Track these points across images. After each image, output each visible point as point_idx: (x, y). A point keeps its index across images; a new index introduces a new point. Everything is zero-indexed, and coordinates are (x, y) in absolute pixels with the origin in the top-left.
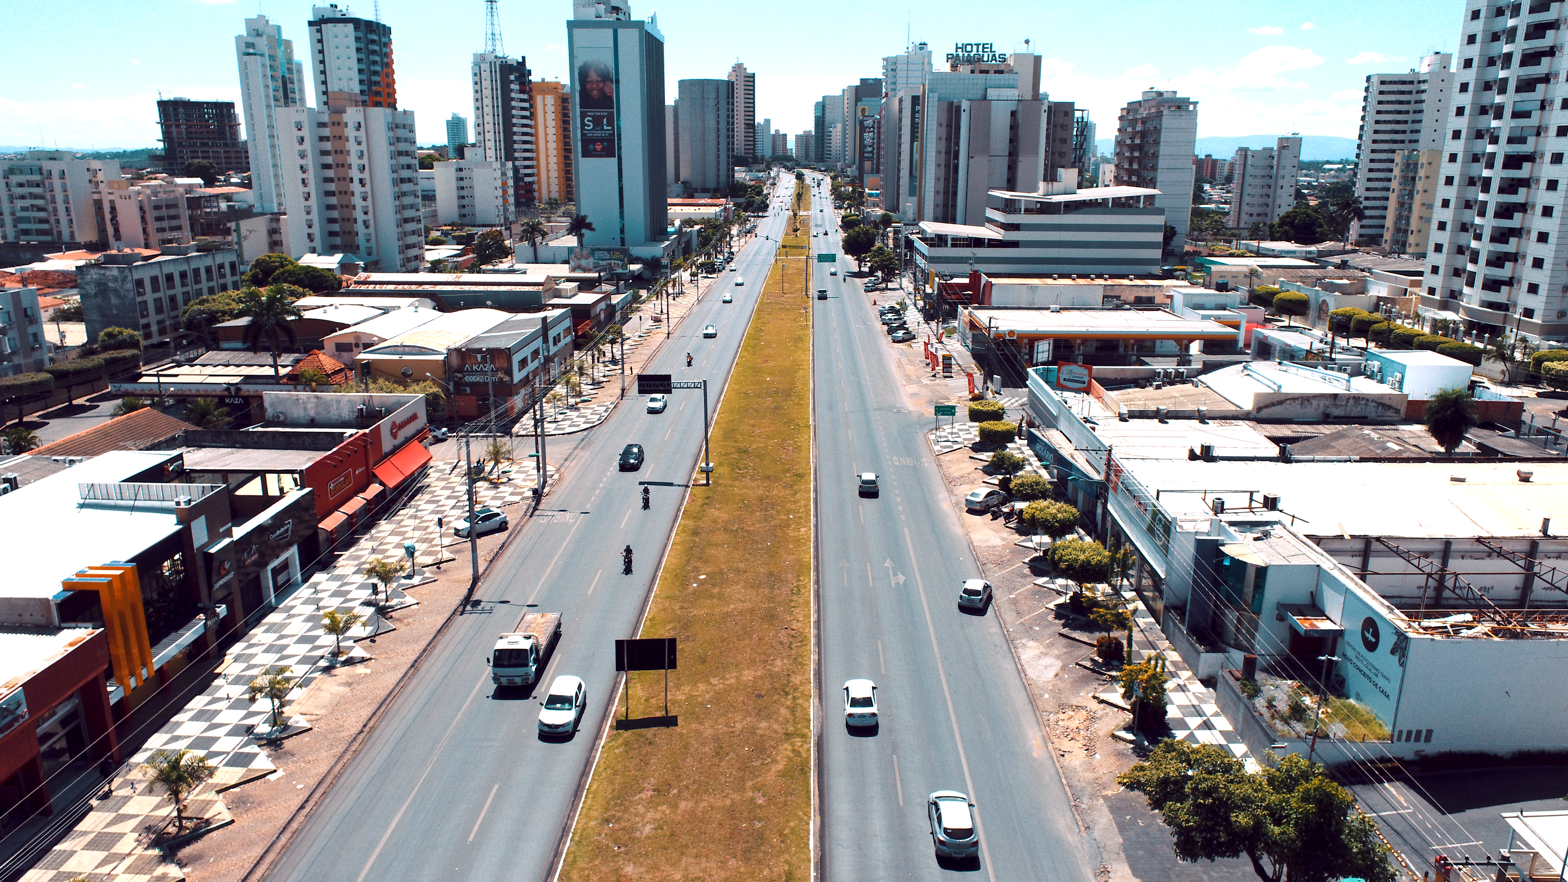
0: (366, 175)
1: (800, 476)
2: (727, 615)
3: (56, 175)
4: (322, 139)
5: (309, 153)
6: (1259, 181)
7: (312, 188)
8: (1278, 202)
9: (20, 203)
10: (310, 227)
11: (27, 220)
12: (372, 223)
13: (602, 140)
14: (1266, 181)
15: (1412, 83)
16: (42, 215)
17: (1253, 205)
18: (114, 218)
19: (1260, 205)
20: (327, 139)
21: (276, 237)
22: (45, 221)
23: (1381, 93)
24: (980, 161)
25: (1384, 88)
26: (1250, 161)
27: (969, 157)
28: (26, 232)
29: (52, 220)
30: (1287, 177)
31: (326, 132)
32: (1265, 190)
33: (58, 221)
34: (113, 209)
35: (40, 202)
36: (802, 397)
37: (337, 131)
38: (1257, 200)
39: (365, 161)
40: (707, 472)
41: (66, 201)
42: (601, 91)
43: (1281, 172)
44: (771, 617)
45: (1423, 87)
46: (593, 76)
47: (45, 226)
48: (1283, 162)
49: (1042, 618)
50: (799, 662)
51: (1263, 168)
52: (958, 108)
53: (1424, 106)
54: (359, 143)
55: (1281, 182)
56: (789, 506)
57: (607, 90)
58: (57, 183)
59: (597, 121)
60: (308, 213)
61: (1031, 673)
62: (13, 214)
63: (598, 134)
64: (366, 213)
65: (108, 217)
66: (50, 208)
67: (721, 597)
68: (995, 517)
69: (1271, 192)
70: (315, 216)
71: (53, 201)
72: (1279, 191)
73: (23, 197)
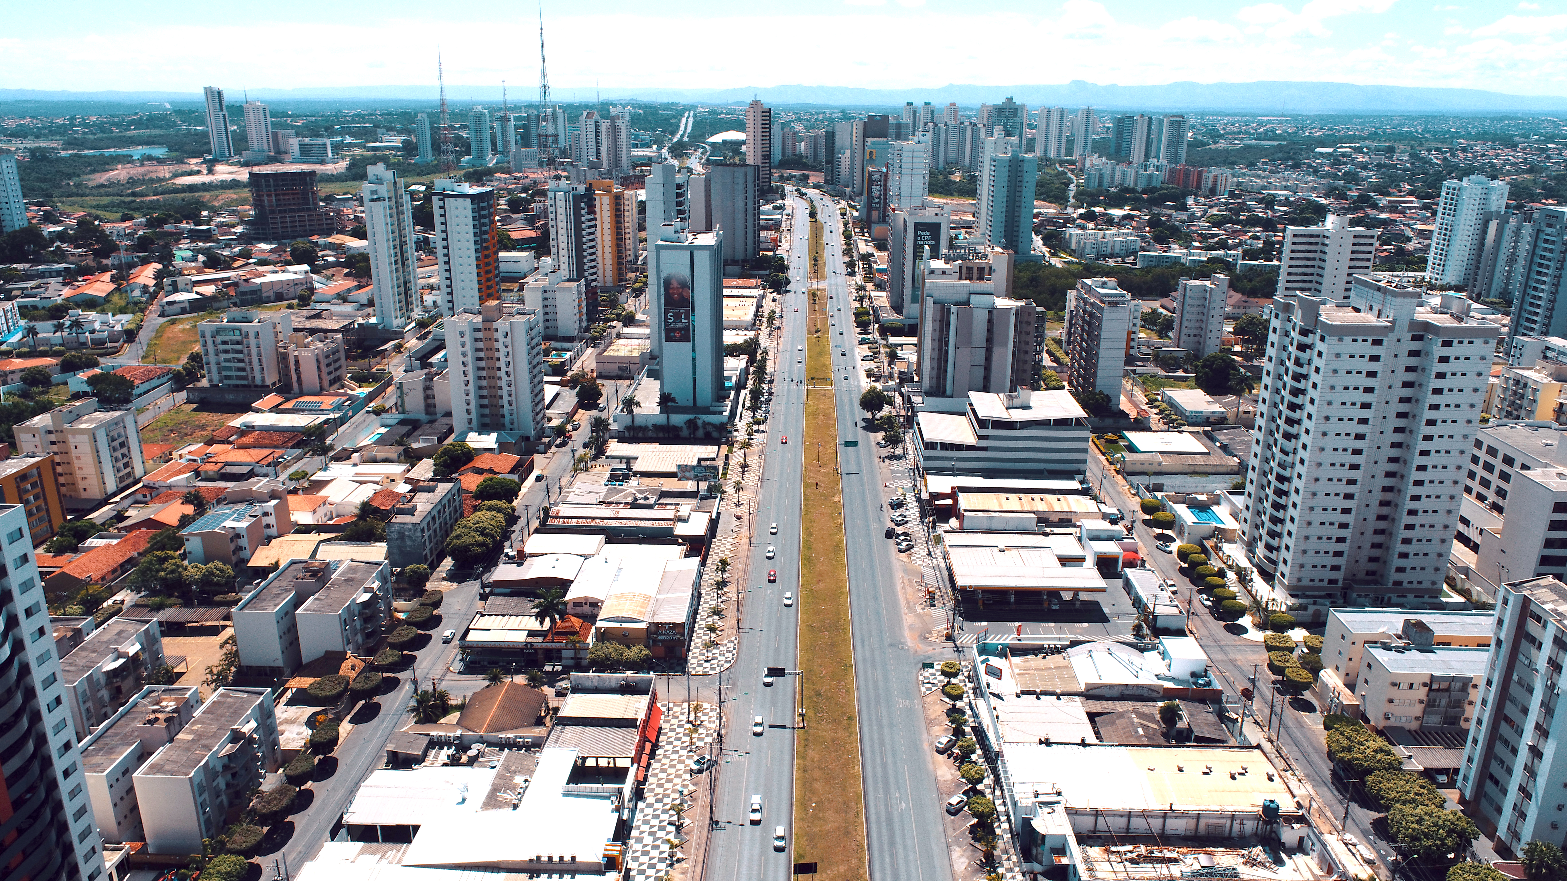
0: (511, 369)
1: (851, 719)
2: (828, 832)
3: (252, 335)
4: (476, 340)
5: (469, 353)
6: (1195, 310)
7: (471, 377)
8: (1210, 327)
9: (223, 356)
10: (468, 404)
11: (229, 369)
12: (514, 402)
13: (680, 330)
14: (1201, 309)
15: (1318, 236)
16: (241, 365)
17: (1190, 328)
18: (297, 369)
19: (1197, 328)
20: (481, 340)
21: (429, 392)
22: (243, 369)
23: (1294, 244)
24: (964, 352)
25: (1296, 240)
26: (1188, 293)
27: (956, 348)
28: (228, 378)
29: (248, 368)
30: (1218, 308)
31: (480, 335)
32: (1200, 317)
33: (252, 369)
34: (297, 362)
35: (240, 356)
36: (845, 632)
37: (488, 334)
38: (1193, 324)
39: (510, 359)
40: (802, 715)
41: (259, 355)
42: (681, 294)
43: (1213, 305)
44: (847, 833)
45: (1327, 241)
46: (675, 284)
47: (243, 374)
48: (1214, 297)
49: (963, 832)
50: (861, 860)
51: (1199, 299)
52: (949, 310)
53: (1327, 257)
54: (506, 347)
55: (1212, 312)
56: (848, 747)
57: (684, 294)
58: (253, 342)
59: (677, 316)
60: (467, 395)
61: (956, 867)
62: (218, 363)
63: (677, 325)
64: (510, 395)
65: (293, 367)
66: (247, 360)
67: (824, 819)
68: (949, 757)
69: (1204, 318)
70: (472, 397)
71: (249, 355)
72: (1211, 320)
73: (226, 352)
